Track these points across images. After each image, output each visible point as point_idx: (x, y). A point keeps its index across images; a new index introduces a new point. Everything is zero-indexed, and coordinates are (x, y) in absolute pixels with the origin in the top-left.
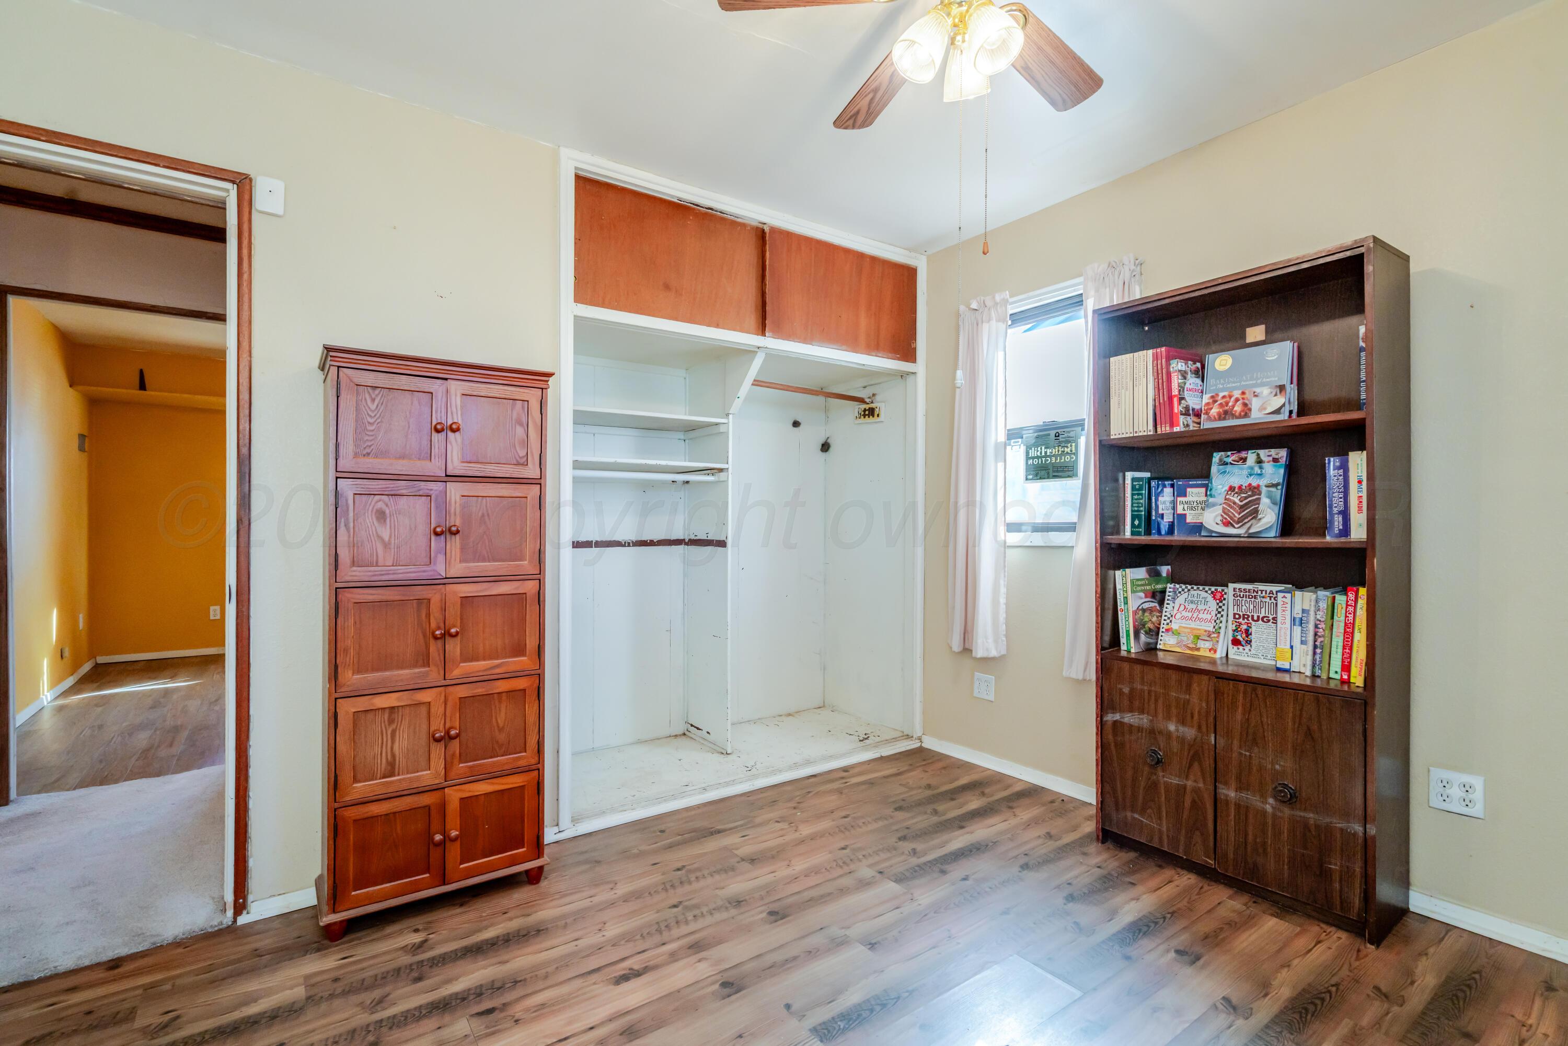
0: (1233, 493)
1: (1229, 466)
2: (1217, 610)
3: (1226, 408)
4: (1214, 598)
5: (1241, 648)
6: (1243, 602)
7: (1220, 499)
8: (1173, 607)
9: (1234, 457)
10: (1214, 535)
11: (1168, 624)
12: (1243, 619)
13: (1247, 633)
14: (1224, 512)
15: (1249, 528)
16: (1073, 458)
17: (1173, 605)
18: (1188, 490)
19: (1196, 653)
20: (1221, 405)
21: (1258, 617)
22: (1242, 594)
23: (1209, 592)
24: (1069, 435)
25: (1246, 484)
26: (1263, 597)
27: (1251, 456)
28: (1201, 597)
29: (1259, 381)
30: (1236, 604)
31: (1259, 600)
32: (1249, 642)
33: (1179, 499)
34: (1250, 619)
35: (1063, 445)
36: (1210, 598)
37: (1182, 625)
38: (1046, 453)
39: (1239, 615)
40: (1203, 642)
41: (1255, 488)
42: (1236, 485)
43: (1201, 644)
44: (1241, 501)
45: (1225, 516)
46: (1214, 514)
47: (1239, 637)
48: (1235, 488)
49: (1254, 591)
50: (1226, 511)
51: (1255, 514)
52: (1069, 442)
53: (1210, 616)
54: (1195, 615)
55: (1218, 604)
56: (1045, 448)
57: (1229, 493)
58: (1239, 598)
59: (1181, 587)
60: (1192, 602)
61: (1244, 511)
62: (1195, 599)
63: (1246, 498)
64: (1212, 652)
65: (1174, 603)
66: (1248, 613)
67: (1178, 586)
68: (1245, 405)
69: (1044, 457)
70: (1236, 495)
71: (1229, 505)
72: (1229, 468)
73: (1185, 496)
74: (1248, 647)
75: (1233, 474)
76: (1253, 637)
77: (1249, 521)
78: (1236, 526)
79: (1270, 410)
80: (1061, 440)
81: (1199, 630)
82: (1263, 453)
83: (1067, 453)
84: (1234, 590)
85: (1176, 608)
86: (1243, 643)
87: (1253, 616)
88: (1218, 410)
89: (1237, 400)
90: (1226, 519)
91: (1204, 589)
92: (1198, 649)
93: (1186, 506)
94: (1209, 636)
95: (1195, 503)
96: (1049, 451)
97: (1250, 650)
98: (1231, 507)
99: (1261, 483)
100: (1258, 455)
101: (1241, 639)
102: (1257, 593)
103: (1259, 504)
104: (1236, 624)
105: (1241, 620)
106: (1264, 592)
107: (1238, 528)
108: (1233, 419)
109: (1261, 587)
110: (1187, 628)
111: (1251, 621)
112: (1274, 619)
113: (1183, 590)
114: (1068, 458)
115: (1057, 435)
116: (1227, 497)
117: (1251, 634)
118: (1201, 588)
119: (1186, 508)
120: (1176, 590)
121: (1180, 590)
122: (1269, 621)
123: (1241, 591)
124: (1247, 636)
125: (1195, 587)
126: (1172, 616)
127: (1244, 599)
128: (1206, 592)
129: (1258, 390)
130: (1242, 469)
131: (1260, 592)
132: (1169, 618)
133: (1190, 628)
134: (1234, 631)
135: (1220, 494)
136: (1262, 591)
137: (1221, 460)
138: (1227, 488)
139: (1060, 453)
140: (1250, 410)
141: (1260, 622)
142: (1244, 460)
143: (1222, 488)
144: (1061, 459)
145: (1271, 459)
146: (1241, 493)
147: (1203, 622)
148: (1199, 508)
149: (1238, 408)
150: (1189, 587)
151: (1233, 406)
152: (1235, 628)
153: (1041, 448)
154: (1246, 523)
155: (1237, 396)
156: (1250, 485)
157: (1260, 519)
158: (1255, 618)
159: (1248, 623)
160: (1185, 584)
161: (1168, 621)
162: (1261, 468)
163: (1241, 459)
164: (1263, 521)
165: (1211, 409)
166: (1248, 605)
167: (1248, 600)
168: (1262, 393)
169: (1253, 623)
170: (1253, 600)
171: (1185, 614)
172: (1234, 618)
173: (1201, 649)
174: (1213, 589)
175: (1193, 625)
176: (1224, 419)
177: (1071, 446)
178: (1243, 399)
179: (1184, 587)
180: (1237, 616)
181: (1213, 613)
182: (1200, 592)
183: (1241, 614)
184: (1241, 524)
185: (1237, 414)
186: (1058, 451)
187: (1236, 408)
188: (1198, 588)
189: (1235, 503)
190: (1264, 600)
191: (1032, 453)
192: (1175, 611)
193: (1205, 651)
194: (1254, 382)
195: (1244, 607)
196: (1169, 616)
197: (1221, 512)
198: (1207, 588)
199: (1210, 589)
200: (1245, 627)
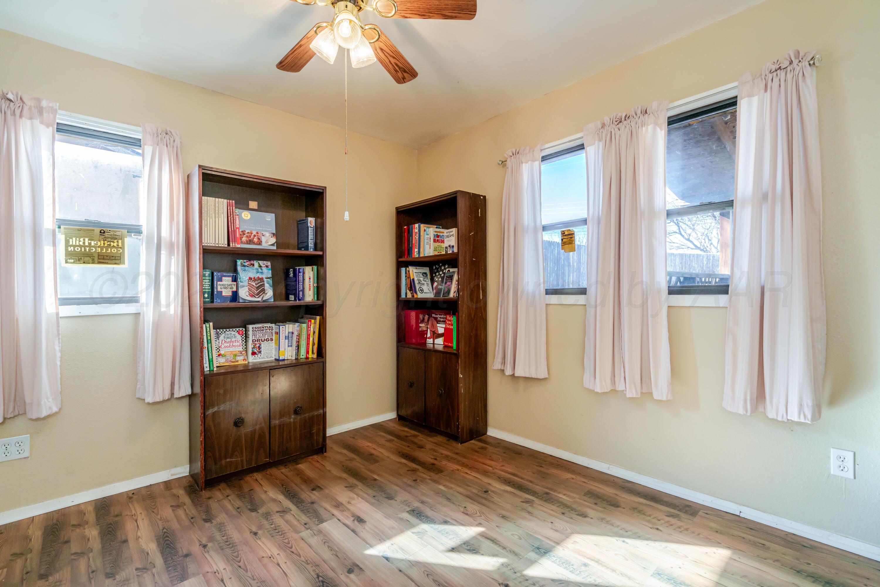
0: (251, 281)
1: (246, 267)
2: (242, 339)
3: (250, 239)
4: (239, 334)
5: (256, 356)
6: (257, 333)
7: (246, 283)
8: (219, 342)
9: (248, 263)
10: (246, 301)
11: (218, 352)
12: (257, 342)
13: (259, 348)
14: (249, 290)
15: (263, 298)
16: (120, 251)
17: (218, 341)
18: (223, 278)
19: (237, 363)
20: (247, 236)
21: (264, 339)
22: (256, 329)
23: (236, 331)
24: (115, 233)
25: (257, 277)
26: (266, 330)
27: (256, 264)
28: (232, 334)
29: (264, 229)
30: (254, 335)
31: (265, 331)
32: (260, 352)
33: (219, 283)
34: (260, 341)
35: (109, 240)
36: (237, 334)
37: (226, 351)
38: (90, 244)
39: (255, 340)
40: (239, 357)
41: (261, 279)
42: (252, 277)
43: (238, 358)
44: (256, 285)
45: (250, 292)
46: (245, 291)
47: (255, 351)
48: (252, 278)
49: (262, 327)
50: (250, 289)
51: (263, 291)
52: (116, 239)
53: (239, 343)
54: (231, 344)
55: (241, 337)
56: (89, 240)
57: (250, 280)
58: (255, 332)
59: (220, 331)
60: (228, 338)
61: (259, 289)
62: (229, 336)
63: (258, 283)
64: (245, 361)
65: (219, 340)
66: (260, 338)
67: (218, 330)
68: (259, 239)
69: (87, 246)
70: (253, 282)
71: (251, 287)
72: (247, 268)
73: (222, 281)
74: (260, 354)
75: (249, 271)
76: (262, 349)
77: (261, 295)
78: (257, 297)
79: (270, 243)
80: (106, 236)
81: (235, 351)
82: (261, 263)
83: (114, 246)
84: (253, 328)
85: (220, 342)
86: (257, 353)
87: (262, 339)
88: (246, 239)
89: (255, 236)
90: (251, 293)
91: (233, 330)
92: (237, 361)
93: (222, 287)
94: (241, 353)
95: (227, 285)
96: (93, 243)
97: (261, 356)
98: (252, 288)
99: (263, 277)
100: (259, 263)
101: (256, 351)
102: (264, 328)
103: (264, 286)
104: (253, 345)
105: (256, 342)
106: (267, 327)
107: (258, 298)
108: (254, 244)
109: (265, 325)
110: (229, 352)
111: (261, 342)
112: (271, 339)
113: (222, 332)
114: (114, 251)
115: (102, 231)
116: (249, 282)
117: (261, 348)
118: (231, 330)
119: (222, 288)
120: (218, 333)
121: (220, 332)
122: (269, 340)
123: (256, 328)
124: (259, 350)
125: (228, 330)
126: (219, 347)
127: (258, 332)
128: (234, 331)
129: (264, 233)
130: (253, 269)
131: (265, 328)
132: (218, 349)
133: (231, 352)
134: (252, 348)
135: (245, 281)
136: (266, 327)
137: (242, 264)
138: (248, 278)
139: (106, 245)
140: (261, 242)
141: (265, 341)
142: (253, 265)
143: (246, 278)
144: (107, 250)
145: (265, 265)
146: (255, 281)
147: (236, 347)
148: (229, 288)
149: (256, 240)
150: (225, 330)
151: (253, 238)
152: (253, 347)
153: (84, 240)
154: (260, 295)
155: (255, 234)
156: (258, 277)
157: (266, 293)
158: (263, 340)
159: (259, 343)
160: (222, 329)
161: (218, 350)
162: (261, 269)
163: (252, 264)
164: (268, 295)
165: (243, 237)
166: (259, 335)
167: (260, 332)
168: (266, 235)
169: (262, 343)
170: (262, 332)
171: (226, 345)
172: (253, 342)
173: (239, 361)
174: (237, 329)
175: (231, 349)
176: (250, 244)
177: (117, 242)
178: (258, 236)
179: (221, 330)
180: (254, 341)
181: (240, 342)
182: (231, 332)
183: (256, 339)
184: (258, 296)
185: (256, 242)
186: (104, 244)
187: (255, 240)
188: (230, 330)
189: (253, 286)
190: (267, 331)
191: (73, 241)
192: (220, 344)
193: (241, 361)
194: (262, 229)
195: (258, 336)
196: (218, 347)
197: (247, 290)
198: (234, 330)
199: (236, 330)
200: (258, 345)
